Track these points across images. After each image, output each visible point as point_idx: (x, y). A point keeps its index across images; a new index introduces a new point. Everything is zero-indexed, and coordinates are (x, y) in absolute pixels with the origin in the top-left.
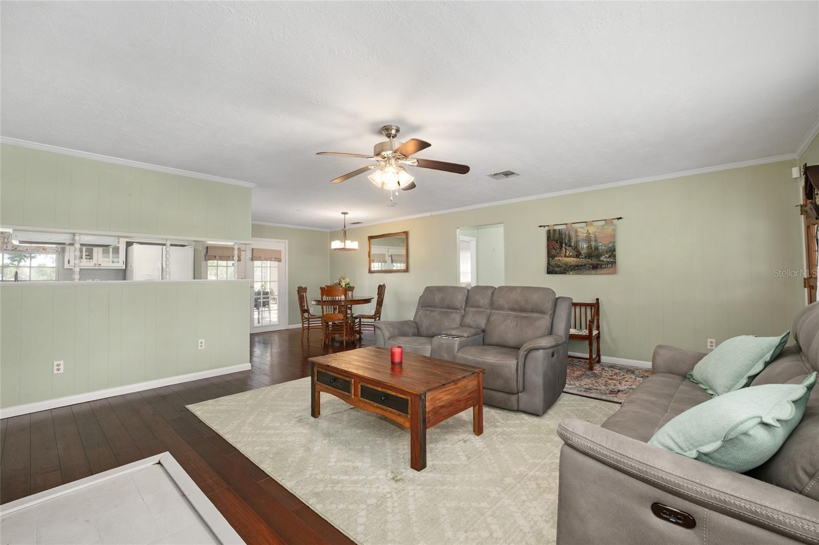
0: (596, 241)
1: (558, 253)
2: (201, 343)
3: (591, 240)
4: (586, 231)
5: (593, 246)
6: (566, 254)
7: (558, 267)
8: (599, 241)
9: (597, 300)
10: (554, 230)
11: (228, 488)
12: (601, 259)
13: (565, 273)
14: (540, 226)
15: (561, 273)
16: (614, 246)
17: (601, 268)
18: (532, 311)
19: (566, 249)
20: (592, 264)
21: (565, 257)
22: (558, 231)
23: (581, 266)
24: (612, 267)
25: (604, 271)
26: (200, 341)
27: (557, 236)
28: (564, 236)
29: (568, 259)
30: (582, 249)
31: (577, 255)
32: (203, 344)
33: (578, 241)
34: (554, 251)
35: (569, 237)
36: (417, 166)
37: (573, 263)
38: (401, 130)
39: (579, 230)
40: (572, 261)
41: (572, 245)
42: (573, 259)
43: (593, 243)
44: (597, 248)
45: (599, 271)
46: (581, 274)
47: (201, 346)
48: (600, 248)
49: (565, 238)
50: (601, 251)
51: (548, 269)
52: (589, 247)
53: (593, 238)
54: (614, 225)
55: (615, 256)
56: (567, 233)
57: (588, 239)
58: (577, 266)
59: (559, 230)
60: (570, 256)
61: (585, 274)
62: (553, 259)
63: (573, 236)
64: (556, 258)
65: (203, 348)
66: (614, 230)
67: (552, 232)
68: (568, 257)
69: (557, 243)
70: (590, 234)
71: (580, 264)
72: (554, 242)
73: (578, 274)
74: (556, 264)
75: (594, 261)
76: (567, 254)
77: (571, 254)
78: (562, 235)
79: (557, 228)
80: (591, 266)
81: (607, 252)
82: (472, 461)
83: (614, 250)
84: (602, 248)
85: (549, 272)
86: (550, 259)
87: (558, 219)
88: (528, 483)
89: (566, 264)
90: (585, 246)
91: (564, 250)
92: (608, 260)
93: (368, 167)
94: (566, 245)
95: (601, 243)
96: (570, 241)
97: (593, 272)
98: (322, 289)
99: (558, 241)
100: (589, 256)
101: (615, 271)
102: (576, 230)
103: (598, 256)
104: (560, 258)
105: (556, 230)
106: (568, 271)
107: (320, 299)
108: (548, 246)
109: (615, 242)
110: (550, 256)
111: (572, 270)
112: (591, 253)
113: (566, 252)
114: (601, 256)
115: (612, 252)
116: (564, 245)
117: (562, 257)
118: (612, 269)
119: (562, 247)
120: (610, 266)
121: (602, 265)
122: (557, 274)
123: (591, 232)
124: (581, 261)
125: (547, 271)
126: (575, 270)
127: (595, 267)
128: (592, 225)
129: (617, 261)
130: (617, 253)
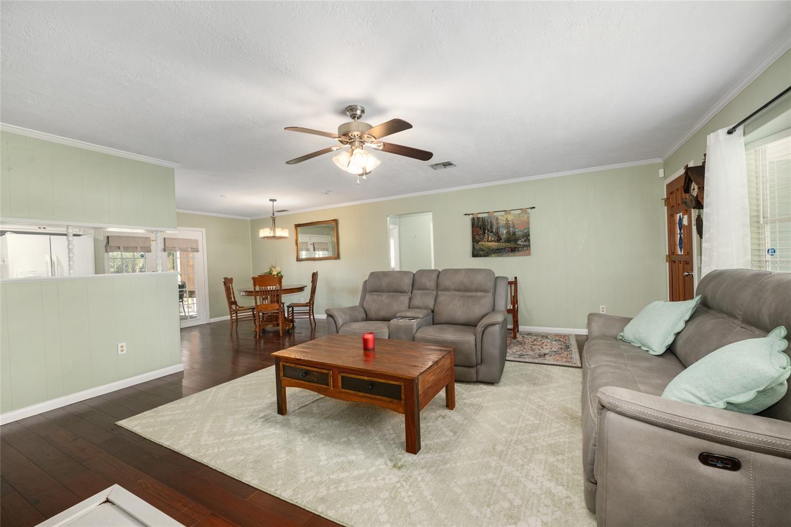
0: (514, 227)
1: (481, 239)
2: (122, 347)
3: (509, 227)
4: (505, 219)
5: (511, 232)
6: (488, 239)
7: (482, 251)
8: (516, 227)
9: (516, 278)
10: (478, 218)
11: (212, 513)
12: (518, 242)
13: (488, 256)
14: (466, 215)
15: (484, 256)
16: (529, 232)
17: (518, 250)
18: (476, 291)
19: (488, 234)
20: (510, 248)
21: (488, 241)
22: (481, 220)
23: (502, 249)
24: (527, 250)
25: (521, 253)
26: (120, 345)
27: (480, 223)
28: (486, 223)
29: (490, 243)
30: (503, 234)
31: (498, 240)
32: (124, 348)
33: (499, 228)
34: (478, 236)
35: (491, 225)
36: (383, 150)
37: (495, 247)
38: (365, 111)
39: (500, 218)
40: (494, 245)
41: (494, 231)
42: (495, 243)
43: (511, 229)
44: (514, 234)
45: (516, 253)
46: (501, 256)
47: (122, 351)
48: (517, 233)
49: (488, 225)
50: (518, 236)
51: (473, 253)
52: (508, 233)
53: (511, 225)
54: (529, 213)
55: (529, 240)
56: (489, 220)
57: (507, 226)
58: (498, 249)
59: (482, 218)
60: (493, 241)
61: (505, 256)
62: (478, 243)
63: (495, 224)
64: (480, 243)
65: (125, 352)
66: (528, 218)
67: (476, 219)
68: (490, 242)
69: (481, 229)
70: (508, 221)
71: (500, 248)
72: (478, 229)
73: (499, 256)
74: (480, 248)
75: (512, 245)
76: (490, 239)
77: (493, 239)
78: (485, 222)
79: (480, 216)
80: (510, 249)
81: (523, 237)
82: (459, 436)
83: (529, 235)
84: (519, 233)
85: (474, 255)
86: (475, 244)
87: (482, 208)
88: (516, 447)
89: (489, 248)
90: (505, 232)
91: (486, 235)
92: (524, 243)
93: (331, 148)
94: (488, 230)
95: (517, 229)
96: (491, 227)
97: (512, 254)
98: (254, 279)
99: (482, 228)
100: (508, 240)
101: (530, 253)
102: (497, 218)
103: (516, 241)
104: (483, 243)
105: (480, 218)
106: (490, 254)
107: (253, 290)
108: (472, 232)
109: (529, 228)
110: (475, 241)
111: (493, 253)
112: (510, 238)
113: (488, 237)
114: (518, 240)
115: (527, 237)
116: (486, 231)
117: (485, 242)
118: (527, 251)
119: (485, 233)
120: (525, 249)
121: (519, 248)
122: (481, 256)
123: (509, 219)
124: (502, 245)
125: (473, 254)
126: (496, 253)
127: (513, 250)
128: (510, 213)
129: (531, 244)
130: (531, 238)
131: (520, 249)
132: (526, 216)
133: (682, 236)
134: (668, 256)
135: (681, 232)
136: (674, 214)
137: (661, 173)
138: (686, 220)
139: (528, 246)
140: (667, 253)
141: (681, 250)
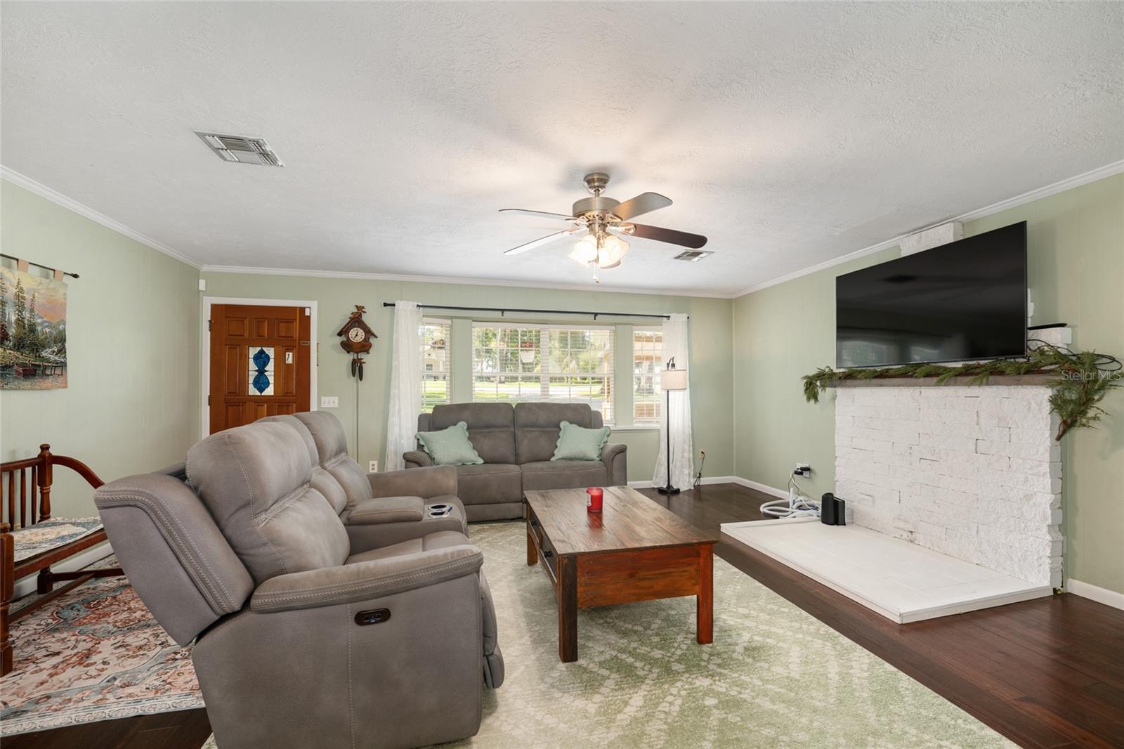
0: (32, 311)
3: (24, 308)
4: (16, 284)
5: (26, 322)
8: (37, 311)
12: (44, 354)
16: (64, 330)
17: (44, 375)
20: (23, 365)
25: (49, 381)
30: (10, 323)
33: (4, 303)
43: (27, 315)
44: (32, 329)
45: (38, 381)
48: (39, 328)
50: (42, 337)
52: (20, 321)
53: (27, 305)
54: (66, 285)
55: (65, 352)
57: (20, 303)
61: (11, 389)
70: (21, 290)
71: (3, 363)
75: (28, 359)
80: (21, 370)
81: (51, 342)
83: (65, 341)
84: (43, 330)
90: (13, 318)
92: (57, 358)
95: (40, 318)
97: (27, 384)
100: (20, 344)
103: (36, 347)
109: (65, 324)
112: (23, 339)
114: (44, 347)
115: (61, 339)
118: (61, 379)
120: (58, 371)
121: (45, 368)
123: (24, 286)
124: (7, 354)
127: (30, 373)
128: (26, 271)
129: (67, 362)
130: (67, 345)
131: (48, 372)
132: (62, 291)
133: (266, 373)
134: (210, 397)
135: (266, 369)
136: (239, 345)
137: (202, 285)
138: (290, 357)
139: (63, 365)
140: (209, 394)
141: (261, 390)
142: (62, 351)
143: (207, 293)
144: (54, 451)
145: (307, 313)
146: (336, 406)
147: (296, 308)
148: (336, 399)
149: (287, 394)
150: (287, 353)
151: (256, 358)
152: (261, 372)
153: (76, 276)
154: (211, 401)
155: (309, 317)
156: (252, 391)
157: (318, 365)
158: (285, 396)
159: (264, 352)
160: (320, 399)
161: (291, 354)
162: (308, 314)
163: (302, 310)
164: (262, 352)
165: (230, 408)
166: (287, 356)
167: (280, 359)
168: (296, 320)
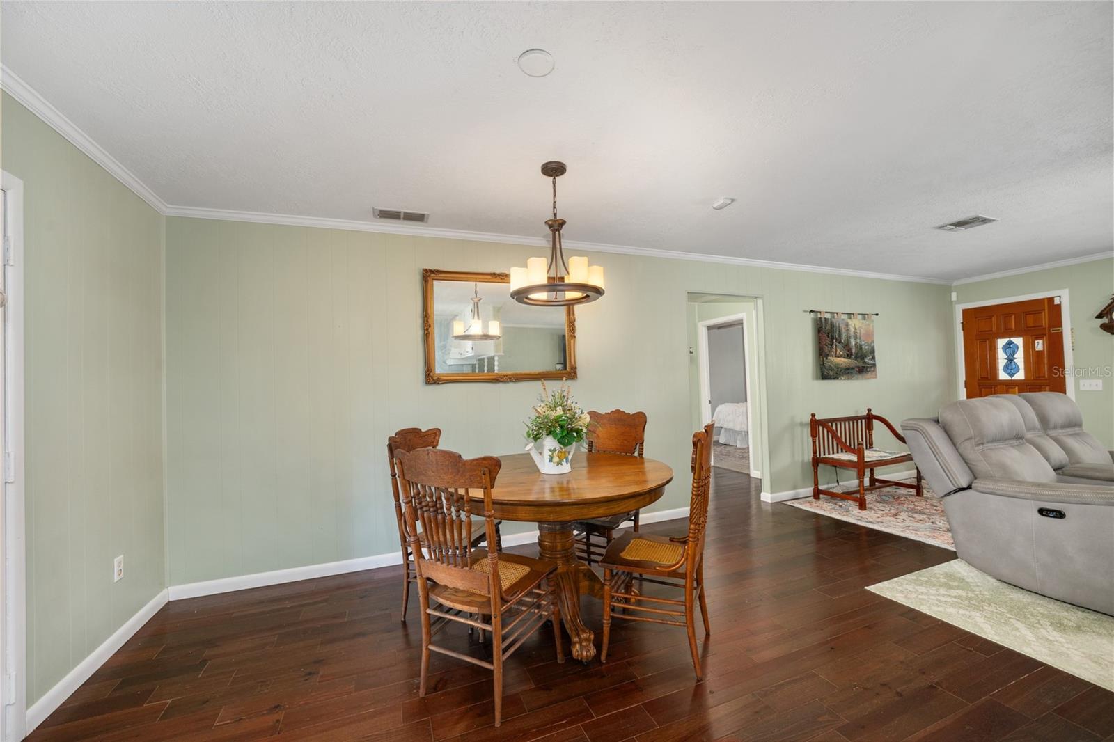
0: (860, 338)
1: (829, 351)
3: (857, 338)
4: (853, 325)
5: (858, 344)
7: (831, 370)
8: (862, 338)
9: (870, 410)
10: (825, 318)
12: (866, 360)
13: (837, 379)
15: (834, 379)
16: (874, 346)
17: (867, 371)
19: (836, 346)
20: (858, 367)
21: (835, 356)
22: (829, 322)
23: (852, 369)
25: (869, 375)
27: (828, 327)
28: (835, 328)
29: (839, 359)
30: (853, 345)
31: (848, 355)
33: (848, 337)
34: (825, 347)
35: (839, 331)
37: (844, 365)
39: (848, 323)
40: (842, 362)
41: (843, 341)
42: (843, 359)
43: (858, 341)
44: (861, 347)
45: (865, 375)
46: (851, 379)
48: (863, 347)
49: (835, 331)
50: (864, 352)
51: (822, 372)
52: (856, 344)
53: (858, 336)
54: (873, 321)
55: (875, 358)
56: (837, 325)
57: (855, 336)
58: (848, 369)
59: (830, 319)
60: (841, 356)
61: (855, 379)
63: (843, 331)
64: (828, 358)
66: (873, 326)
67: (823, 320)
68: (838, 357)
69: (828, 337)
70: (856, 329)
71: (851, 367)
72: (825, 335)
73: (848, 379)
74: (830, 366)
75: (860, 364)
76: (837, 353)
77: (841, 353)
78: (833, 326)
79: (826, 316)
80: (858, 370)
81: (869, 353)
83: (875, 351)
84: (865, 348)
85: (824, 377)
86: (825, 359)
87: (826, 307)
89: (837, 366)
90: (854, 342)
91: (834, 347)
92: (872, 362)
94: (836, 340)
95: (864, 341)
96: (840, 336)
97: (860, 376)
99: (830, 335)
100: (857, 357)
101: (876, 375)
102: (845, 323)
103: (863, 357)
104: (831, 358)
105: (828, 319)
106: (840, 376)
108: (820, 340)
109: (874, 342)
110: (822, 352)
111: (844, 374)
112: (858, 354)
113: (836, 351)
114: (866, 356)
115: (873, 351)
116: (834, 340)
117: (832, 356)
118: (874, 373)
119: (833, 343)
120: (873, 369)
121: (867, 367)
122: (831, 379)
123: (857, 327)
124: (852, 362)
125: (822, 375)
126: (846, 374)
127: (861, 371)
128: (857, 318)
129: (876, 364)
130: (876, 354)
131: (869, 370)
132: (871, 325)
133: (1015, 360)
134: (966, 381)
135: (1015, 356)
136: (988, 339)
137: (954, 296)
138: (1040, 345)
139: (874, 365)
140: (964, 379)
141: (1011, 375)
142: (873, 358)
143: (958, 302)
144: (874, 412)
145: (1057, 302)
146: (1101, 389)
147: (1044, 299)
148: (1100, 382)
149: (1038, 378)
150: (1036, 342)
151: (1005, 348)
152: (1010, 360)
153: (877, 315)
154: (967, 385)
155: (1059, 306)
156: (1003, 376)
157: (1073, 350)
158: (1037, 380)
159: (1013, 343)
160: (1079, 382)
161: (1041, 342)
162: (1059, 303)
163: (1051, 300)
164: (1010, 343)
165: (983, 390)
166: (1036, 344)
167: (1028, 347)
168: (1044, 310)
